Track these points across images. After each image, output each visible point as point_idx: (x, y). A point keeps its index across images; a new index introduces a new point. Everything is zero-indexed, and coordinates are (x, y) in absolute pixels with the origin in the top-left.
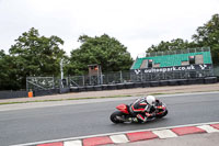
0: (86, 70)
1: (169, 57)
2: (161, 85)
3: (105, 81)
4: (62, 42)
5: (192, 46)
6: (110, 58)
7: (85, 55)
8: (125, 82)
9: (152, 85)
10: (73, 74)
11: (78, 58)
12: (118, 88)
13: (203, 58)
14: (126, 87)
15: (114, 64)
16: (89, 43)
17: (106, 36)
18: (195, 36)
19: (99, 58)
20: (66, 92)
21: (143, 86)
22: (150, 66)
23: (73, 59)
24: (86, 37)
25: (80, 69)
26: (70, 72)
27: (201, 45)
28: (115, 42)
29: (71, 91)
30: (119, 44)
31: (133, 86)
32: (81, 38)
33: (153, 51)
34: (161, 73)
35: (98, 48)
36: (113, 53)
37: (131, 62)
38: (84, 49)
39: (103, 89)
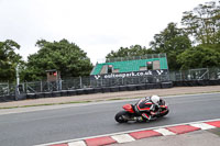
0: (44, 75)
1: (128, 63)
2: (120, 90)
3: (64, 86)
4: (18, 47)
5: (150, 52)
6: (69, 63)
7: (43, 60)
8: (85, 88)
9: (111, 91)
10: (31, 80)
11: (36, 63)
12: (78, 93)
13: (160, 64)
14: (86, 92)
15: (73, 69)
16: (47, 48)
17: (65, 41)
18: (152, 43)
19: (58, 63)
20: (23, 99)
21: (103, 91)
22: (110, 71)
23: (30, 64)
24: (44, 42)
25: (38, 75)
26: (26, 77)
27: (158, 51)
28: (75, 48)
29: (28, 97)
30: (78, 49)
31: (93, 92)
32: (39, 43)
33: (113, 57)
34: (120, 79)
35: (57, 54)
36: (72, 58)
37: (90, 68)
38: (42, 54)
39: (62, 94)
